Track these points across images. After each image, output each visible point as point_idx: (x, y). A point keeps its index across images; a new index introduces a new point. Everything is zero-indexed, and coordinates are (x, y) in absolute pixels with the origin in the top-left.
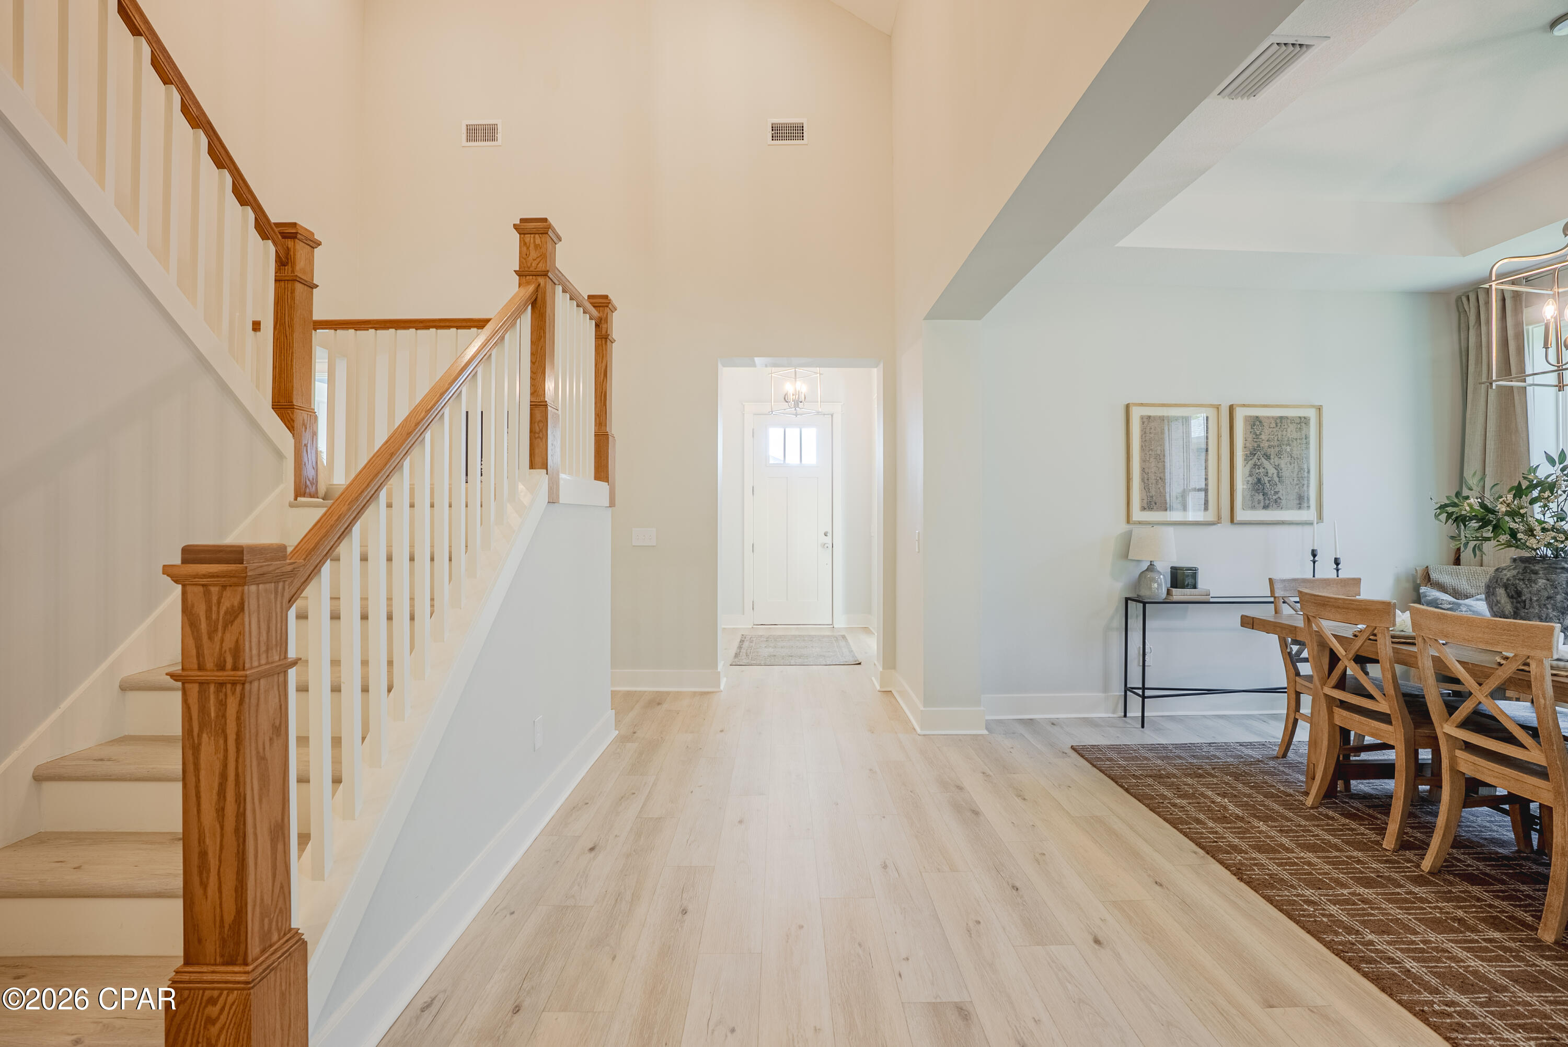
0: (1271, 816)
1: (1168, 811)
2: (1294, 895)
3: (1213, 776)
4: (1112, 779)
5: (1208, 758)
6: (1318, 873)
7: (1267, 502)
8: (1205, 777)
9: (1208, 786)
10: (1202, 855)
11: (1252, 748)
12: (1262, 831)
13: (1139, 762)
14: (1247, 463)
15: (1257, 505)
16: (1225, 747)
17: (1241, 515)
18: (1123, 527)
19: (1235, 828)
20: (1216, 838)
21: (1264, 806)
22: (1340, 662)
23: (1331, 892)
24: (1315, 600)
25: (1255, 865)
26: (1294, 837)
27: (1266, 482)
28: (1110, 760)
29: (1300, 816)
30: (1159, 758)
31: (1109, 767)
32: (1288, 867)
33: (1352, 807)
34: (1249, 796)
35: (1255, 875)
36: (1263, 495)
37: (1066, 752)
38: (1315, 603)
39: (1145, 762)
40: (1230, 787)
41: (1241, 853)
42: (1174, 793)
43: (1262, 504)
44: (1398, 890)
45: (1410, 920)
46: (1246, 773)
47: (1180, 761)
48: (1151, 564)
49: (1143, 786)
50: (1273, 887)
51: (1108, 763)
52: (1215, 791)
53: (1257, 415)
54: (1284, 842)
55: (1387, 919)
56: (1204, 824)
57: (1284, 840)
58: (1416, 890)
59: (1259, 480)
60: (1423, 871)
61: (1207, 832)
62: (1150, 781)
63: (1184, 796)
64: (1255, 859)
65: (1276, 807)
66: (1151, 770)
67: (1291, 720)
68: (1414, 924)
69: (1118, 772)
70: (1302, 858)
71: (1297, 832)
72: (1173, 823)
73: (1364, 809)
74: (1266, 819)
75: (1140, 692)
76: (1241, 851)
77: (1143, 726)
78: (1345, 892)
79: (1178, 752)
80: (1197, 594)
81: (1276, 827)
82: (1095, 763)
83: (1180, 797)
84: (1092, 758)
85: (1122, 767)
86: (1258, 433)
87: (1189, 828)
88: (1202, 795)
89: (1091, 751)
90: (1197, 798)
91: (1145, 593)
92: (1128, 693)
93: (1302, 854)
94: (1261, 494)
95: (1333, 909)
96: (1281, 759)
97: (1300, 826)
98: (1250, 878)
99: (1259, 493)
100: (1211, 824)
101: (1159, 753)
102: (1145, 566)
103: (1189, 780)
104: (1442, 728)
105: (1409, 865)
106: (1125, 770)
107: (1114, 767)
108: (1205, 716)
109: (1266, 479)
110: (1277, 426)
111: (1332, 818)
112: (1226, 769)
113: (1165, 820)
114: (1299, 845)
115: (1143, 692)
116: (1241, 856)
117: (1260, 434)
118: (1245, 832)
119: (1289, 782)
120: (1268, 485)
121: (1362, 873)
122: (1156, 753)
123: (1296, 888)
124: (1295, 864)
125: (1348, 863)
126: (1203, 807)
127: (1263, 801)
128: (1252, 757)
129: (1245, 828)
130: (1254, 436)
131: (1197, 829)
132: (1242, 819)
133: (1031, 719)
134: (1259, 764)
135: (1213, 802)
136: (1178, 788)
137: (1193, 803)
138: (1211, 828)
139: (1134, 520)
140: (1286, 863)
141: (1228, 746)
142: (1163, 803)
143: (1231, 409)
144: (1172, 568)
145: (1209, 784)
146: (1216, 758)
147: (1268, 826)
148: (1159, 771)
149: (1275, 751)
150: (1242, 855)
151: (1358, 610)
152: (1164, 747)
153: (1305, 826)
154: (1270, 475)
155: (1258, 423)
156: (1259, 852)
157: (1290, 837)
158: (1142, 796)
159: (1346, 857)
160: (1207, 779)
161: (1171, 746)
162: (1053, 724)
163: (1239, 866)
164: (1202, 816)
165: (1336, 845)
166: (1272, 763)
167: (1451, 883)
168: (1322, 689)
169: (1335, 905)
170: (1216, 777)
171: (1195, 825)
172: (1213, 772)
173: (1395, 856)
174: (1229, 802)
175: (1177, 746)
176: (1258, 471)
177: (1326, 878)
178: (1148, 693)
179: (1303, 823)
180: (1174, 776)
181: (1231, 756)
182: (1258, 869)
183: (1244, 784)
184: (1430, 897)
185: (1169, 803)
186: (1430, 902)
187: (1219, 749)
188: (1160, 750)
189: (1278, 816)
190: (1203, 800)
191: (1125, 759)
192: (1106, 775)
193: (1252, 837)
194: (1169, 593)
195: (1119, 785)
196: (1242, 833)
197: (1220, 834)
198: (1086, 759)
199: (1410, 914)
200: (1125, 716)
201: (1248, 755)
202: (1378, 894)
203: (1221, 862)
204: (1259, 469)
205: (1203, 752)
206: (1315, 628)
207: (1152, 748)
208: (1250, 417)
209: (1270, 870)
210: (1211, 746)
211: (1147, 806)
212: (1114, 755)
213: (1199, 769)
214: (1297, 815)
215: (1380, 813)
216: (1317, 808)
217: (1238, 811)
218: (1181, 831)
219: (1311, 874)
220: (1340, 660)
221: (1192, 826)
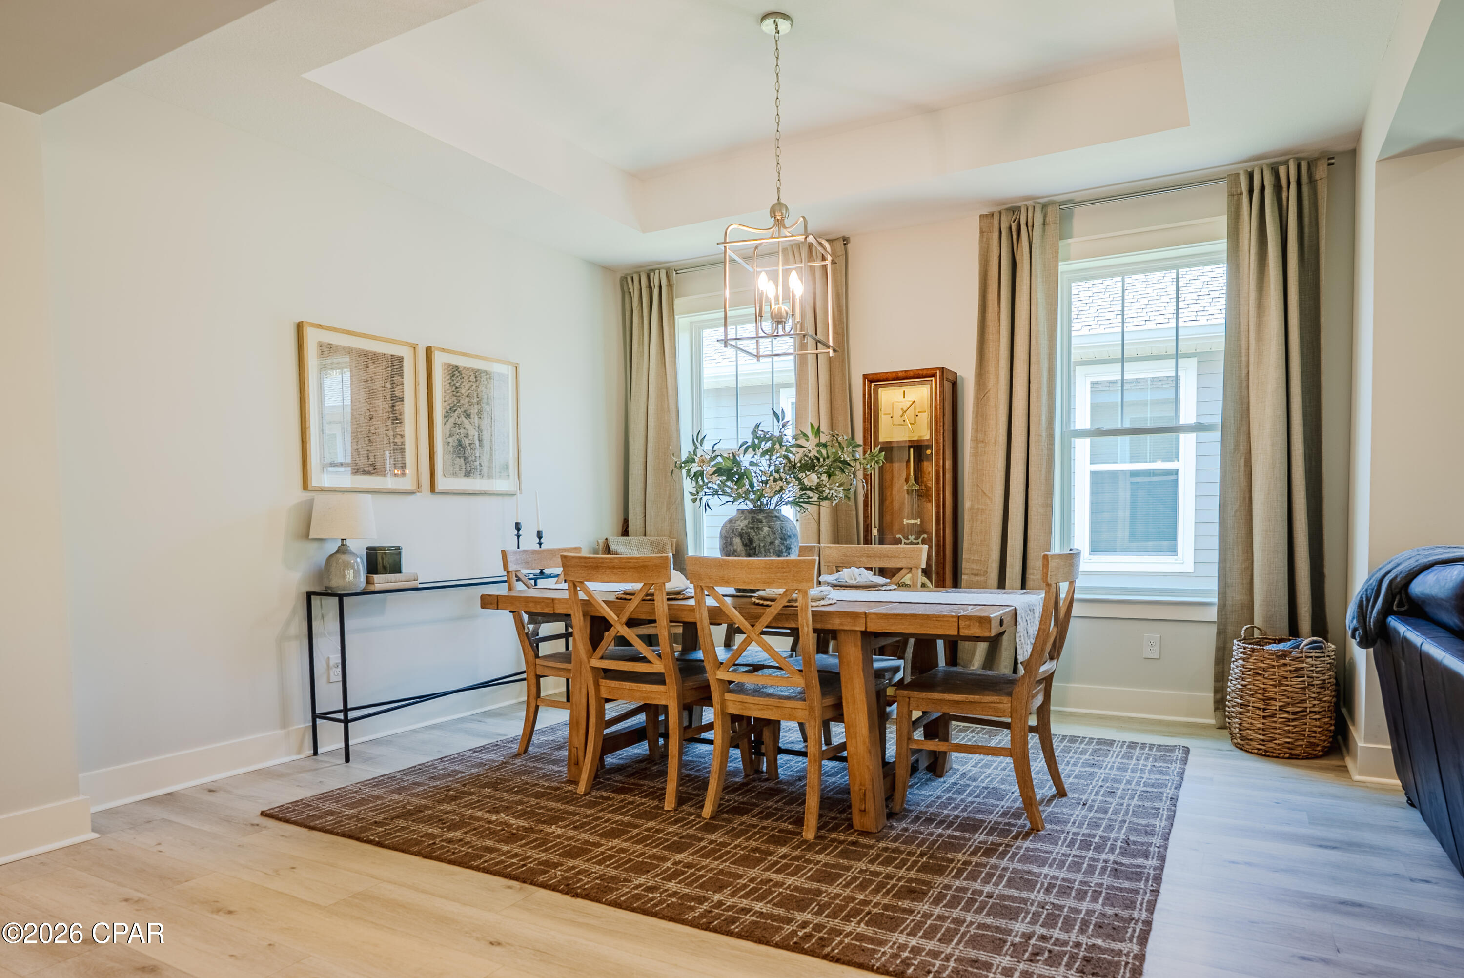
0: (556, 816)
1: (448, 851)
2: (634, 888)
3: (471, 794)
4: (350, 837)
5: (450, 775)
6: (637, 856)
7: (469, 468)
8: (461, 798)
9: (470, 805)
10: (519, 886)
11: (487, 752)
12: (558, 835)
13: (371, 805)
14: (447, 421)
15: (458, 472)
16: (458, 758)
17: (442, 483)
18: (298, 495)
19: (532, 842)
20: (521, 860)
21: (542, 808)
22: (612, 628)
23: (658, 870)
24: (585, 563)
25: (579, 873)
26: (591, 829)
27: (467, 445)
28: (331, 813)
29: (581, 806)
30: (393, 792)
31: (336, 823)
32: (608, 863)
33: (616, 781)
34: (521, 802)
35: (585, 884)
36: (465, 460)
37: (256, 822)
38: (586, 567)
39: (379, 802)
40: (495, 800)
41: (557, 867)
42: (440, 828)
43: (463, 471)
44: (702, 844)
45: (729, 866)
46: (500, 779)
47: (421, 788)
48: (343, 545)
49: (396, 832)
50: (611, 890)
51: (329, 818)
52: (484, 809)
53: (457, 364)
54: (586, 838)
55: (714, 874)
56: (497, 850)
57: (586, 836)
58: (713, 837)
59: (460, 442)
60: (705, 819)
61: (507, 858)
62: (401, 823)
63: (453, 827)
64: (573, 868)
65: (553, 805)
66: (393, 809)
67: (532, 709)
68: (734, 869)
69: (351, 826)
70: (613, 848)
71: (590, 824)
72: (463, 863)
73: (626, 780)
74: (553, 820)
75: (341, 716)
76: (556, 865)
77: (347, 760)
78: (669, 864)
79: (411, 778)
80: (403, 579)
81: (568, 826)
82: (312, 824)
83: (449, 829)
84: (304, 819)
85: (353, 817)
86: (458, 385)
87: (486, 862)
88: (471, 817)
89: (294, 810)
90: (469, 824)
91: (336, 583)
92: (319, 721)
93: (610, 844)
94: (462, 459)
95: (672, 886)
96: (524, 755)
97: (587, 816)
98: (584, 889)
99: (460, 458)
100: (505, 848)
101: (389, 786)
102: (333, 548)
103: (446, 807)
104: (715, 674)
105: (693, 818)
106: (359, 820)
107: (342, 821)
108: (414, 731)
109: (467, 442)
110: (476, 380)
111: (608, 798)
112: (475, 781)
113: (450, 862)
114: (601, 836)
115: (346, 716)
116: (560, 870)
117: (460, 388)
118: (544, 842)
119: (547, 776)
120: (469, 448)
121: (667, 840)
122: (386, 787)
123: (630, 881)
124: (611, 857)
125: (652, 837)
126: (483, 831)
127: (537, 804)
128: (494, 761)
129: (542, 839)
130: (454, 388)
131: (494, 859)
132: (531, 830)
133: (169, 794)
134: (506, 767)
135: (490, 822)
136: (440, 820)
137: (469, 831)
138: (508, 852)
139: (313, 485)
140: (603, 858)
141: (462, 756)
142: (434, 843)
143: (429, 352)
144: (367, 549)
145: (472, 804)
146: (458, 773)
147: (561, 828)
148: (404, 807)
149: (515, 748)
150: (559, 868)
151: (635, 568)
152: (391, 777)
153: (592, 815)
154: (470, 437)
155: (457, 373)
156: (572, 858)
157: (587, 830)
158: (403, 844)
159: (645, 830)
160: (466, 799)
161: (399, 774)
162: (210, 791)
163: (565, 882)
164: (489, 843)
165: (629, 823)
166: (518, 762)
167: (729, 821)
168: (589, 661)
169: (670, 881)
170: (473, 793)
171: (488, 856)
172: (466, 789)
173: (679, 813)
174: (507, 816)
175: (407, 772)
176: (458, 431)
177: (645, 858)
178: (352, 715)
179: (589, 812)
180: (426, 807)
181: (473, 766)
182: (585, 877)
183: (507, 791)
184: (726, 839)
185: (442, 841)
186: (730, 844)
187: (455, 762)
188: (388, 782)
189: (563, 813)
190: (477, 824)
191: (352, 806)
192: (337, 834)
193: (555, 844)
194: (369, 581)
195: (365, 842)
196: (542, 843)
197: (522, 855)
198: (295, 823)
199: (725, 861)
200: (316, 753)
201: (488, 760)
202: (692, 855)
203: (544, 886)
204: (459, 428)
205: (439, 770)
206: (582, 596)
207: (377, 782)
208: (449, 365)
209: (595, 873)
210: (444, 762)
211: (418, 854)
212: (334, 806)
213: (448, 790)
214: (578, 806)
215: (640, 779)
216: (589, 793)
217: (522, 823)
218: (477, 869)
219: (630, 860)
220: (612, 626)
221: (486, 858)
